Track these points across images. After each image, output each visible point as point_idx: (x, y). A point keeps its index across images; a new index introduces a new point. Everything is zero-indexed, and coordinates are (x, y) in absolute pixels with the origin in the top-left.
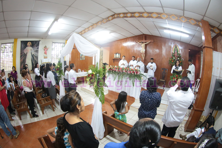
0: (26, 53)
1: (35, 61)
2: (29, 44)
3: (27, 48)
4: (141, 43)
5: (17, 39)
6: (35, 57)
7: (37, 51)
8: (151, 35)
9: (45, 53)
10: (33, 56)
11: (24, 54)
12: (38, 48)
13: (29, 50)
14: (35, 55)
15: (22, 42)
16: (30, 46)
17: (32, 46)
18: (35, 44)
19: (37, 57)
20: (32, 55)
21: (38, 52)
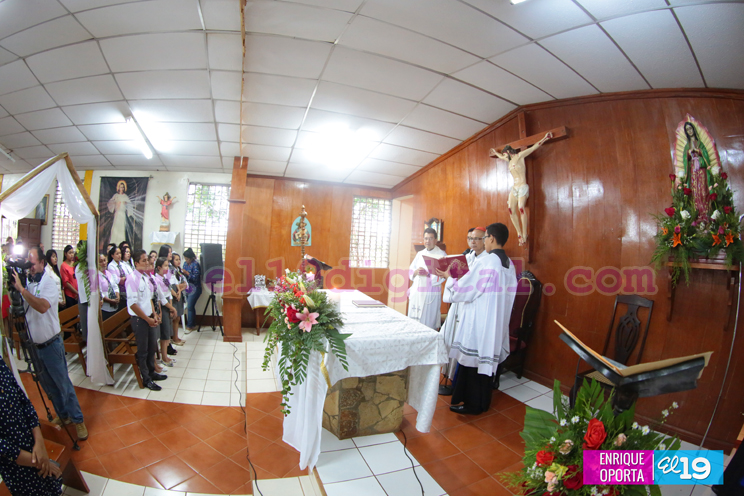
0: (112, 211)
1: (136, 235)
2: (121, 185)
3: (116, 196)
4: (506, 155)
5: (93, 170)
6: (134, 225)
7: (141, 208)
8: (550, 99)
9: (165, 215)
10: (129, 220)
11: (109, 212)
12: (144, 199)
13: (121, 203)
14: (135, 218)
15: (103, 179)
16: (124, 192)
17: (129, 192)
18: (137, 187)
19: (140, 226)
20: (127, 218)
21: (143, 212)
